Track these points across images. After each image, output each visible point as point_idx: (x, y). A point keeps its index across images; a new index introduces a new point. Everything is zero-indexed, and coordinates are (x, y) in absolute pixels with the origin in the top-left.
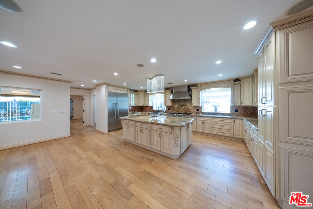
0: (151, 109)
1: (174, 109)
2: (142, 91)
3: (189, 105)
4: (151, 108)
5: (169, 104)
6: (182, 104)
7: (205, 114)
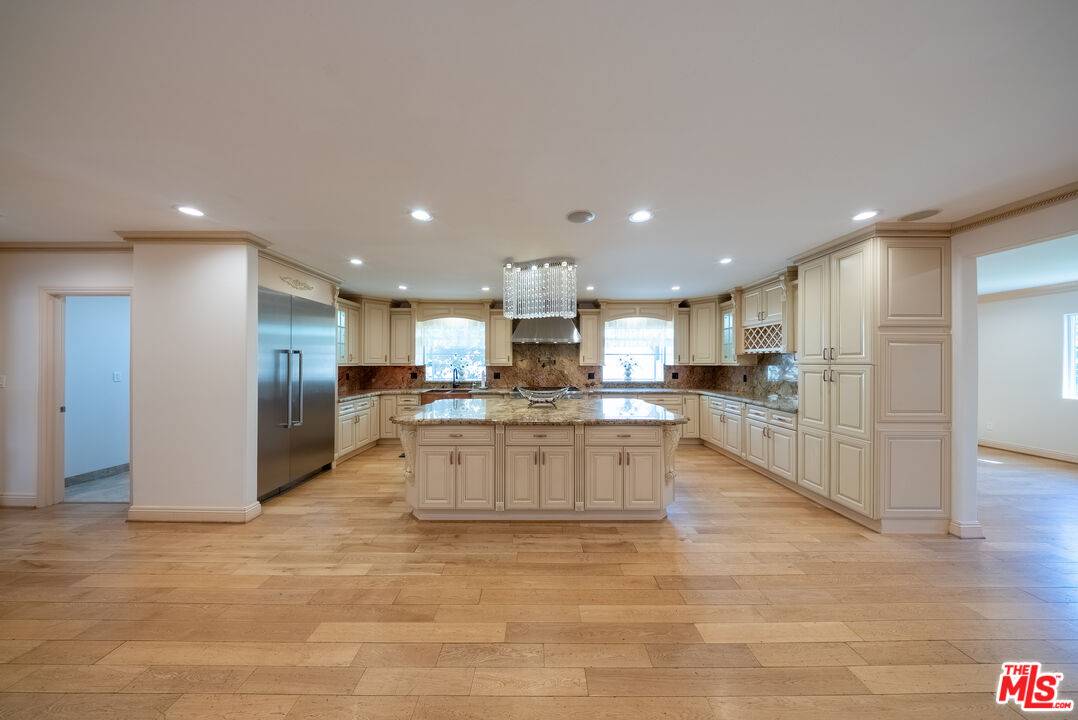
0: (414, 376)
1: (516, 375)
2: (377, 301)
3: (566, 362)
4: (417, 373)
5: (504, 358)
6: (543, 359)
7: (609, 388)
